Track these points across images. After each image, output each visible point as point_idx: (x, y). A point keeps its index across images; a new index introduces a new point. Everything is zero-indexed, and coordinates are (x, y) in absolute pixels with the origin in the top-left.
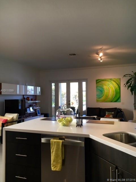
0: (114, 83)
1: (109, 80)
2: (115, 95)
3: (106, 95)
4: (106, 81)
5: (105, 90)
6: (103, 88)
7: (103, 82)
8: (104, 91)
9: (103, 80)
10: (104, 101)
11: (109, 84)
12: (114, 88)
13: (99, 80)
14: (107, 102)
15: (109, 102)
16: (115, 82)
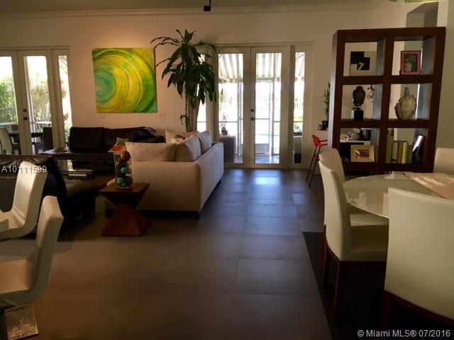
0: (140, 62)
1: (127, 53)
2: (142, 93)
3: (120, 94)
4: (118, 56)
5: (117, 79)
6: (112, 75)
7: (111, 57)
8: (115, 82)
9: (111, 52)
10: (117, 110)
11: (126, 63)
12: (141, 75)
13: (99, 50)
14: (122, 112)
15: (129, 112)
16: (142, 58)
